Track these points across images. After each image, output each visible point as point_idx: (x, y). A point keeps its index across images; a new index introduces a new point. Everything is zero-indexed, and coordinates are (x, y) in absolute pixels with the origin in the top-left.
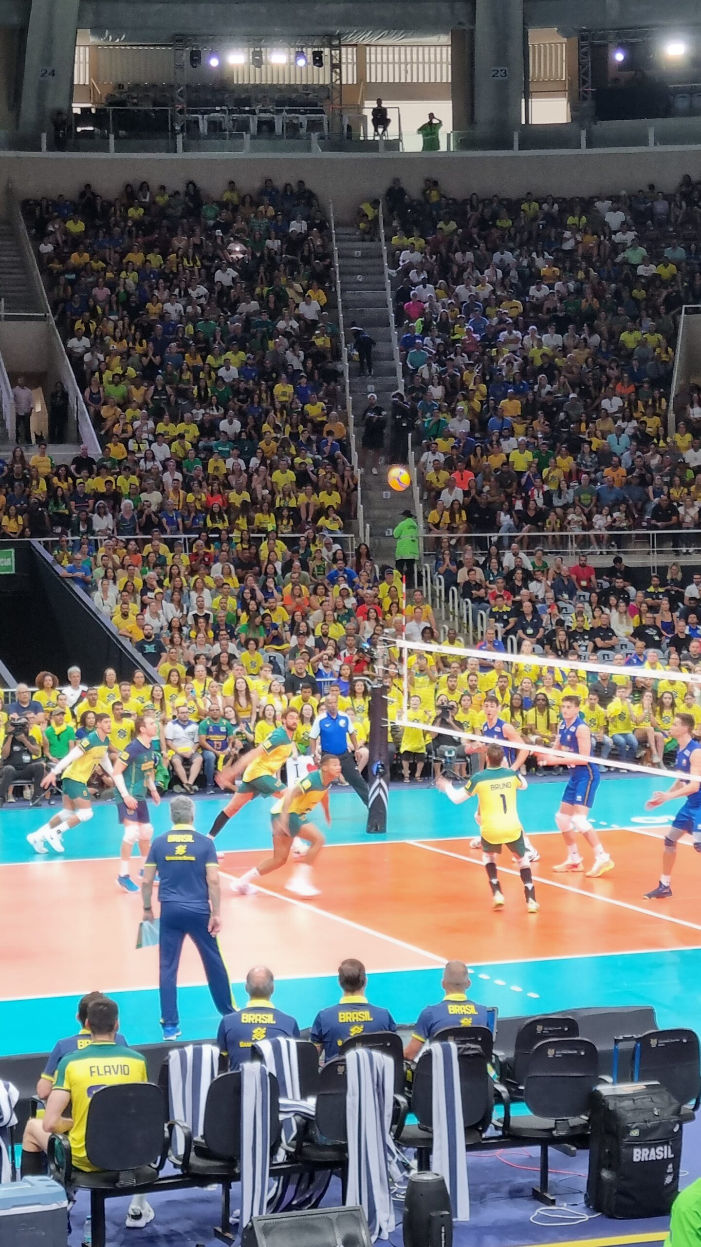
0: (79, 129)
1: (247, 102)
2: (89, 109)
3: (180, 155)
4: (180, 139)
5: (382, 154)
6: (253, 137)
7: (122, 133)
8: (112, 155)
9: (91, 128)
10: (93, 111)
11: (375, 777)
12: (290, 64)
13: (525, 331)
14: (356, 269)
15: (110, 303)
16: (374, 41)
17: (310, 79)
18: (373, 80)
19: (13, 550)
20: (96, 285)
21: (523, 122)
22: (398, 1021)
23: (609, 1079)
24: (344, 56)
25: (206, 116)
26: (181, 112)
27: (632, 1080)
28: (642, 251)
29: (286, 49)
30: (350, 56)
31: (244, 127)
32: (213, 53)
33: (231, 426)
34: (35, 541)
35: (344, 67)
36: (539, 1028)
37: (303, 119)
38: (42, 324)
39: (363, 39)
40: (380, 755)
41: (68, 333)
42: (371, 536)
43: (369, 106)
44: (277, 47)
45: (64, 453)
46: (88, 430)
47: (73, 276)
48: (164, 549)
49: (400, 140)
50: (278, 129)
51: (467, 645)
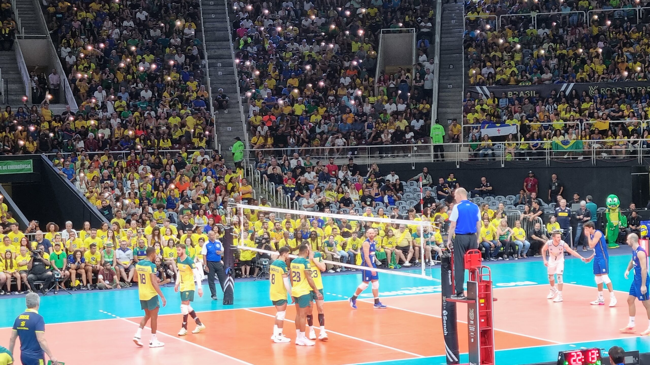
13: (300, 43)
14: (211, 11)
15: (81, 29)
19: (32, 160)
20: (73, 20)
33: (147, 94)
34: (44, 156)
38: (45, 40)
40: (230, 264)
41: (59, 45)
42: (221, 150)
45: (58, 109)
46: (70, 96)
47: (61, 16)
51: (273, 206)
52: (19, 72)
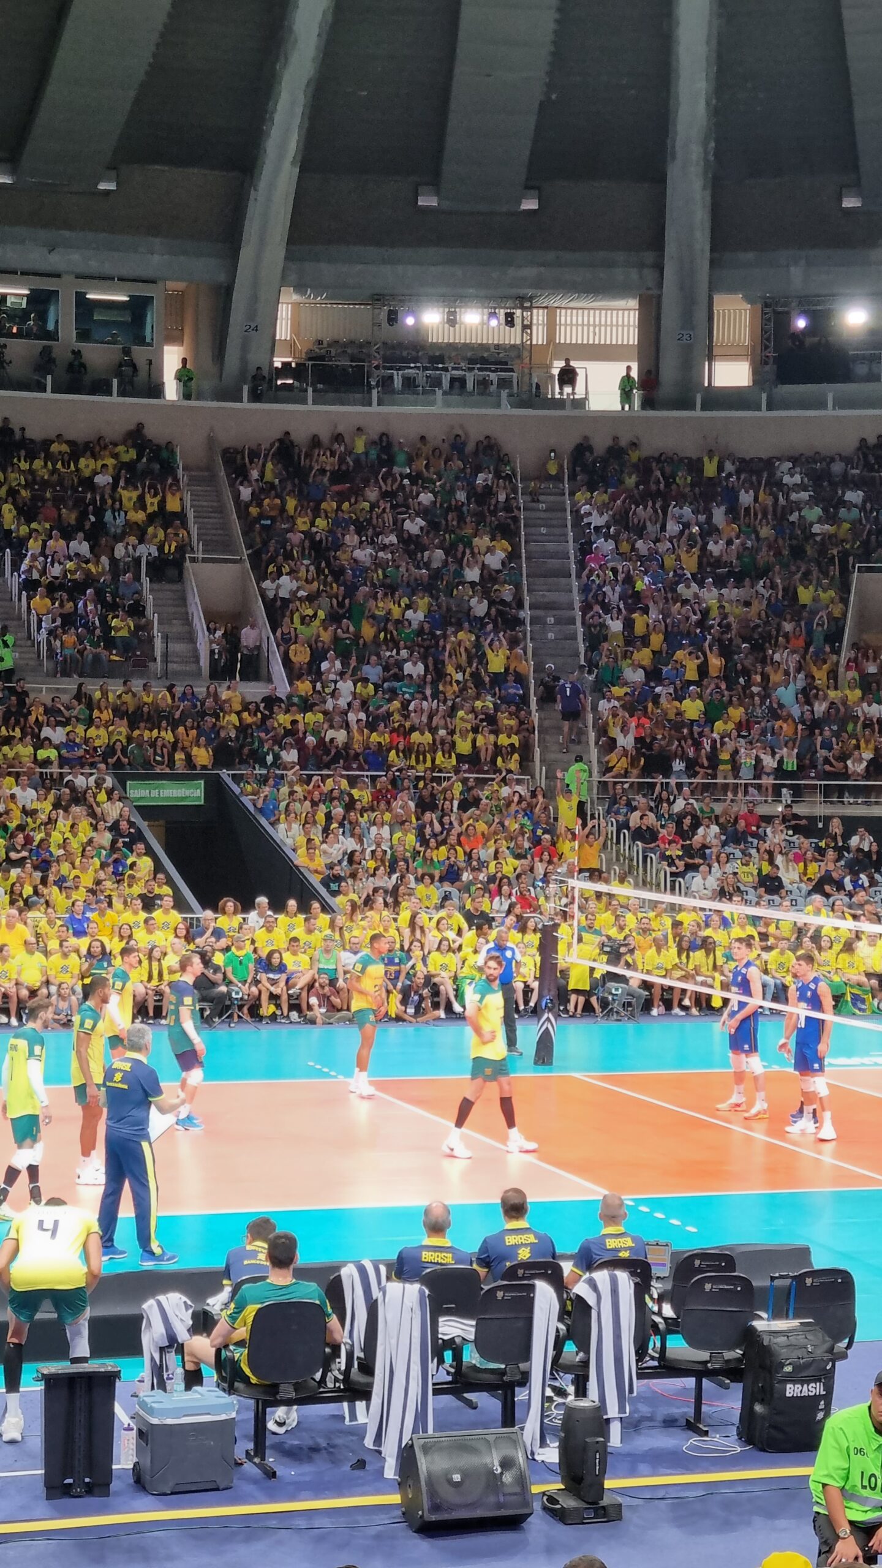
0: (279, 382)
1: (441, 359)
2: (289, 364)
3: (375, 408)
4: (375, 392)
5: (568, 412)
6: (445, 393)
7: (320, 386)
8: (310, 407)
9: (290, 381)
10: (293, 365)
11: (543, 1012)
12: (483, 323)
13: (701, 584)
14: (539, 522)
15: (303, 549)
16: (564, 303)
17: (501, 338)
18: (562, 341)
19: (202, 782)
20: (290, 530)
21: (706, 384)
22: (559, 1250)
23: (764, 1315)
24: (535, 318)
25: (400, 373)
26: (377, 368)
27: (787, 1317)
28: (818, 511)
29: (480, 310)
30: (541, 318)
31: (436, 383)
32: (413, 313)
33: (414, 669)
34: (225, 774)
35: (534, 328)
36: (697, 1263)
37: (493, 377)
38: (238, 566)
39: (554, 301)
40: (549, 990)
41: (261, 577)
42: (547, 778)
43: (558, 365)
44: (471, 307)
45: (255, 691)
46: (278, 669)
47: (269, 522)
48: (344, 784)
49: (586, 399)
50: (470, 385)
51: (636, 886)
52: (187, 621)
